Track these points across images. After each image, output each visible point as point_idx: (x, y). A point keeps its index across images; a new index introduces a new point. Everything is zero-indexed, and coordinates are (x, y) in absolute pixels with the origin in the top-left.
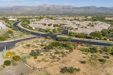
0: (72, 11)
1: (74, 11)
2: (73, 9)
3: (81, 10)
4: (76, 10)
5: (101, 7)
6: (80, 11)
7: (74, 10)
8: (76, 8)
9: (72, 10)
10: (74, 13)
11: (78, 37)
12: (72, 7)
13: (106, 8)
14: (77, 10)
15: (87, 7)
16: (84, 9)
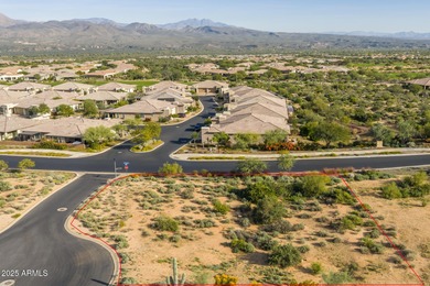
0: (15, 38)
1: (21, 39)
2: (12, 28)
3: (54, 33)
4: (31, 33)
5: (134, 25)
6: (50, 39)
7: (21, 33)
8: (27, 26)
9: (10, 33)
10: (26, 49)
11: (273, 149)
12: (7, 19)
13: (152, 27)
14: (37, 35)
15: (75, 24)
16: (65, 32)
